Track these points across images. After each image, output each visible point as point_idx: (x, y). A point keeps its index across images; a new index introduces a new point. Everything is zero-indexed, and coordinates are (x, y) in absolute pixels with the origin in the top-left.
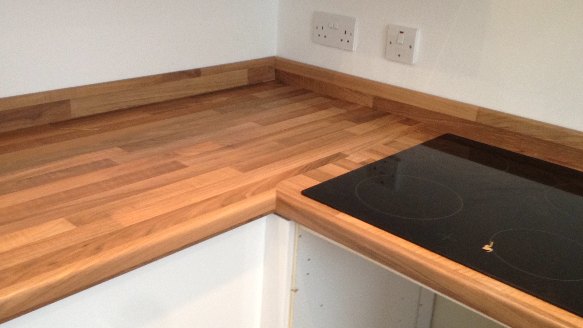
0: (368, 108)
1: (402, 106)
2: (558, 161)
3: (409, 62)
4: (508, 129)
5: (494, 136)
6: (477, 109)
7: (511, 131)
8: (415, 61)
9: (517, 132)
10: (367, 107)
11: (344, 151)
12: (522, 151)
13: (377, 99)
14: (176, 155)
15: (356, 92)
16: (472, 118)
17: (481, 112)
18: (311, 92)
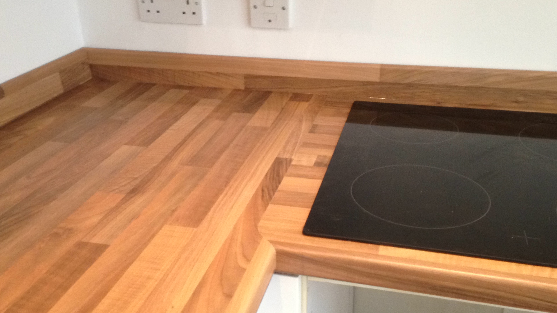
0: (239, 90)
1: (283, 80)
2: (479, 105)
3: (283, 27)
4: (420, 82)
5: (404, 93)
6: (379, 67)
7: (424, 83)
8: (291, 24)
9: (429, 83)
10: (237, 91)
11: (279, 154)
12: (439, 103)
13: (248, 77)
14: (70, 231)
15: (218, 74)
16: (375, 78)
17: (384, 69)
18: (154, 85)
